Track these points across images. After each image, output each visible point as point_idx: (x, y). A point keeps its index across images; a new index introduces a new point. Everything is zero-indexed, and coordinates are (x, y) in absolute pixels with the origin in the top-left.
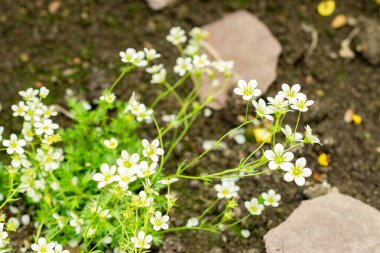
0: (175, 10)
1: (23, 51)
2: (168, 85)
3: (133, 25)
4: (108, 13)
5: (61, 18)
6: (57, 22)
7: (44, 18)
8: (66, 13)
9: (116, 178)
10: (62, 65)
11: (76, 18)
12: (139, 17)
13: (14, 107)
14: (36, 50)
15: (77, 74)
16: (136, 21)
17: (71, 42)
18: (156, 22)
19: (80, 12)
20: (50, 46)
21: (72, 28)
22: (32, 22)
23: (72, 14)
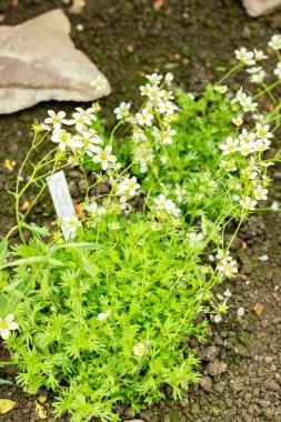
0: (270, 19)
1: (129, 43)
2: (264, 86)
3: (231, 30)
4: (208, 16)
5: (164, 16)
6: (160, 19)
7: (148, 14)
8: (169, 11)
9: (239, 149)
10: (163, 59)
11: (178, 17)
12: (236, 21)
13: (142, 88)
14: (140, 43)
15: (177, 68)
16: (233, 26)
17: (172, 39)
18: (252, 28)
19: (182, 12)
20: (154, 40)
21: (175, 26)
22: (139, 17)
23: (174, 13)
